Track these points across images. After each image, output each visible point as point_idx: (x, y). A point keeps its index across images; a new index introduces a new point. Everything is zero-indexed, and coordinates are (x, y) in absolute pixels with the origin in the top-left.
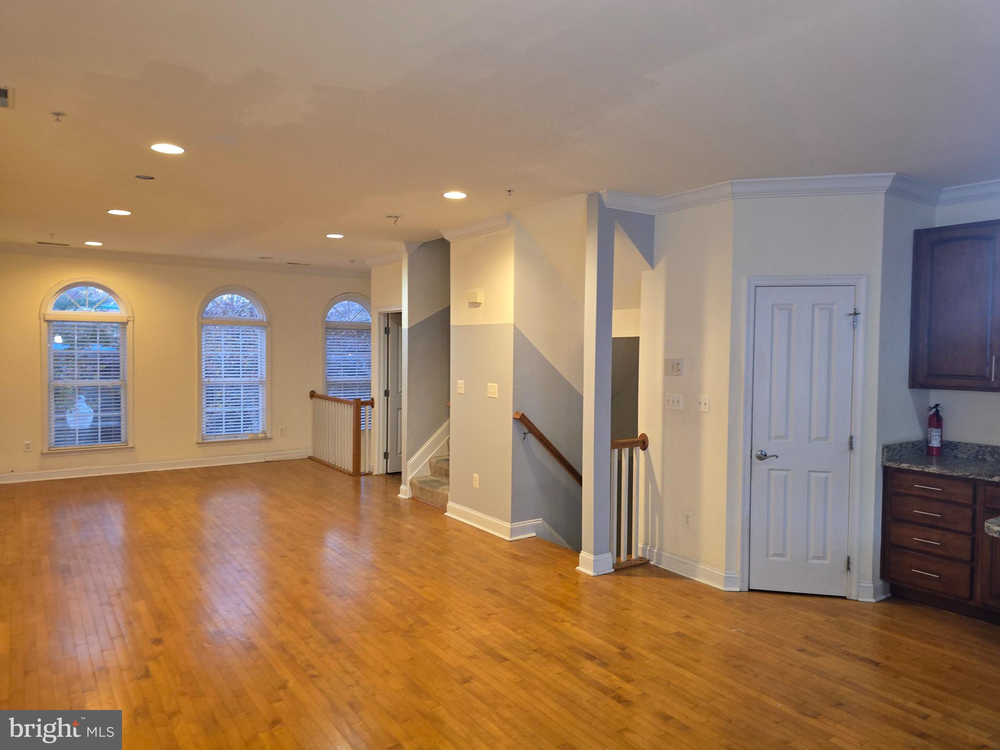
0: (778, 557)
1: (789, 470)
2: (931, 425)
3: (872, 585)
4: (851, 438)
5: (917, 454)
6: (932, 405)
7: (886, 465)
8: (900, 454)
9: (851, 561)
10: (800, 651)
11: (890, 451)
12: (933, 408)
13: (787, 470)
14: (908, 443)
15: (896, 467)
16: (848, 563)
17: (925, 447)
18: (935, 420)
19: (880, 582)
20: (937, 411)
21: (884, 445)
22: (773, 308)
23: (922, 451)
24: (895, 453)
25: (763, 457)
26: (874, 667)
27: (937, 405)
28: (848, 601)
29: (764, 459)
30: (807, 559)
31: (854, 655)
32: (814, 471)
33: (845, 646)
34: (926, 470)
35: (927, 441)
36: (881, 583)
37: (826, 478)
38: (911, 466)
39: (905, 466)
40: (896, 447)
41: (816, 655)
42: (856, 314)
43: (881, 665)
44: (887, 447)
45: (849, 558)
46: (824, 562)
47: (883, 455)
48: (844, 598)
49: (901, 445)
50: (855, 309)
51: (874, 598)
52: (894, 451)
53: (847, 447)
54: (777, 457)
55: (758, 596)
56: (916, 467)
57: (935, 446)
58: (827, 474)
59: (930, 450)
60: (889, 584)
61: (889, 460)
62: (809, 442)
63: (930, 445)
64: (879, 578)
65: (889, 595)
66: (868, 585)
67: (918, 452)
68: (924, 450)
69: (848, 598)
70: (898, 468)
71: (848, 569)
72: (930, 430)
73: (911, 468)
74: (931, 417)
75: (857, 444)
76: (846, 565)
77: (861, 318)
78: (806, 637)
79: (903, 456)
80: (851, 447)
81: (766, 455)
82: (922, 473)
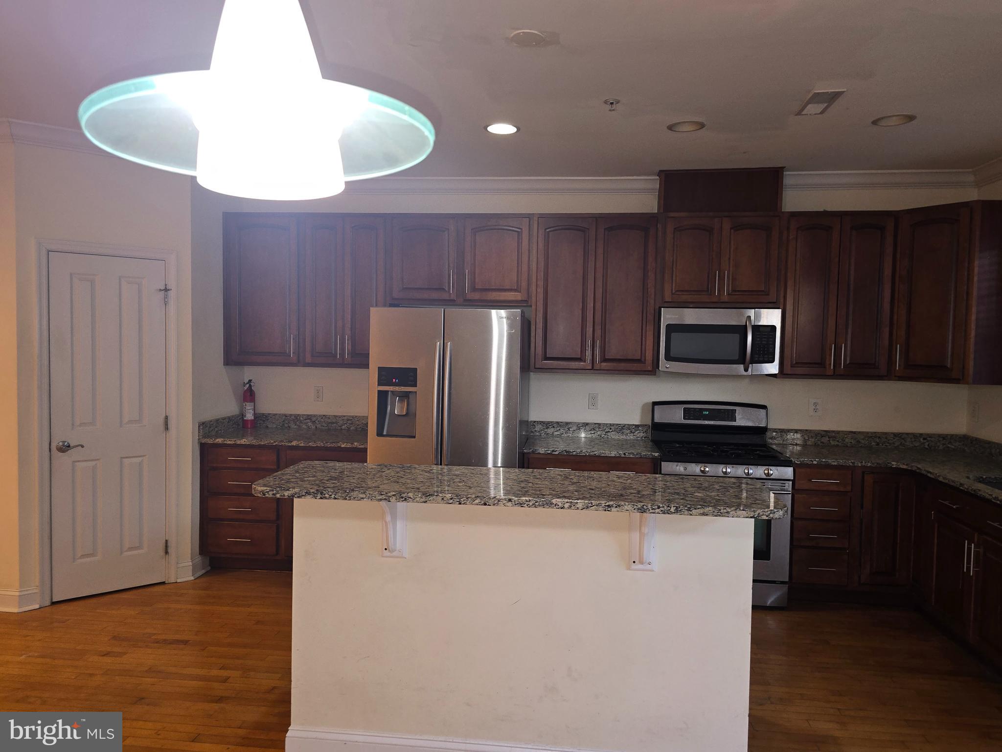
0: (88, 558)
1: (98, 460)
2: (245, 400)
3: (191, 564)
4: (166, 418)
5: (233, 428)
6: (246, 381)
7: (203, 442)
8: (216, 429)
9: (169, 544)
10: (103, 656)
11: (206, 428)
12: (247, 384)
13: (95, 460)
14: (224, 419)
15: (212, 442)
16: (166, 546)
17: (240, 421)
18: (249, 395)
19: (198, 559)
20: (250, 386)
21: (200, 423)
22: (71, 279)
23: (238, 425)
24: (212, 428)
25: (65, 448)
26: (182, 646)
27: (250, 381)
28: (166, 586)
29: (67, 450)
30: (121, 553)
31: (166, 642)
32: (127, 457)
33: (155, 634)
34: (238, 442)
35: (243, 415)
36: (200, 558)
37: (140, 464)
38: (225, 441)
39: (219, 440)
40: (212, 423)
41: (120, 655)
42: (166, 290)
43: (190, 642)
44: (203, 423)
45: (166, 541)
46: (140, 551)
47: (199, 432)
48: (163, 583)
49: (217, 420)
50: (166, 285)
51: (193, 575)
52: (210, 427)
53: (162, 428)
54: (82, 446)
55: (63, 607)
56: (229, 441)
57: (249, 419)
58: (140, 459)
59: (245, 422)
60: (208, 558)
61: (204, 437)
62: (121, 426)
63: (245, 418)
64: (198, 554)
65: (209, 568)
66: (187, 564)
67: (234, 426)
68: (239, 424)
69: (167, 582)
70: (213, 443)
71: (167, 552)
72: (244, 404)
73: (225, 442)
74: (245, 392)
75: (172, 424)
76: (164, 547)
77: (172, 294)
78: (115, 638)
79: (220, 432)
80: (167, 428)
81: (69, 446)
82: (235, 446)
